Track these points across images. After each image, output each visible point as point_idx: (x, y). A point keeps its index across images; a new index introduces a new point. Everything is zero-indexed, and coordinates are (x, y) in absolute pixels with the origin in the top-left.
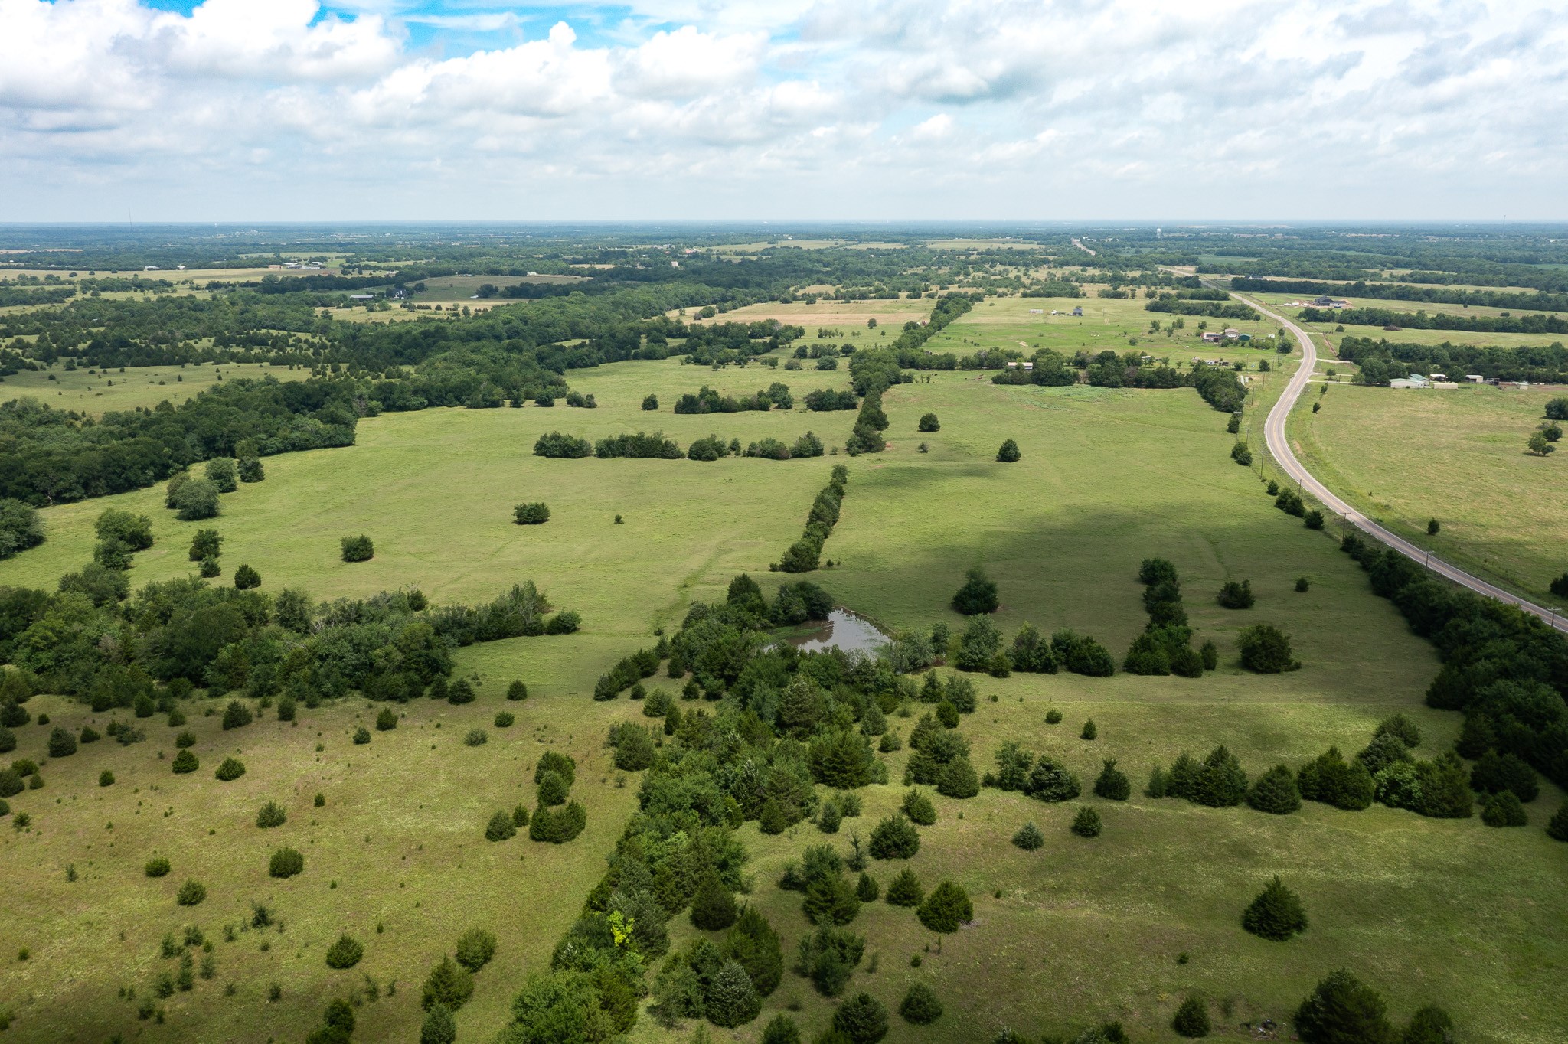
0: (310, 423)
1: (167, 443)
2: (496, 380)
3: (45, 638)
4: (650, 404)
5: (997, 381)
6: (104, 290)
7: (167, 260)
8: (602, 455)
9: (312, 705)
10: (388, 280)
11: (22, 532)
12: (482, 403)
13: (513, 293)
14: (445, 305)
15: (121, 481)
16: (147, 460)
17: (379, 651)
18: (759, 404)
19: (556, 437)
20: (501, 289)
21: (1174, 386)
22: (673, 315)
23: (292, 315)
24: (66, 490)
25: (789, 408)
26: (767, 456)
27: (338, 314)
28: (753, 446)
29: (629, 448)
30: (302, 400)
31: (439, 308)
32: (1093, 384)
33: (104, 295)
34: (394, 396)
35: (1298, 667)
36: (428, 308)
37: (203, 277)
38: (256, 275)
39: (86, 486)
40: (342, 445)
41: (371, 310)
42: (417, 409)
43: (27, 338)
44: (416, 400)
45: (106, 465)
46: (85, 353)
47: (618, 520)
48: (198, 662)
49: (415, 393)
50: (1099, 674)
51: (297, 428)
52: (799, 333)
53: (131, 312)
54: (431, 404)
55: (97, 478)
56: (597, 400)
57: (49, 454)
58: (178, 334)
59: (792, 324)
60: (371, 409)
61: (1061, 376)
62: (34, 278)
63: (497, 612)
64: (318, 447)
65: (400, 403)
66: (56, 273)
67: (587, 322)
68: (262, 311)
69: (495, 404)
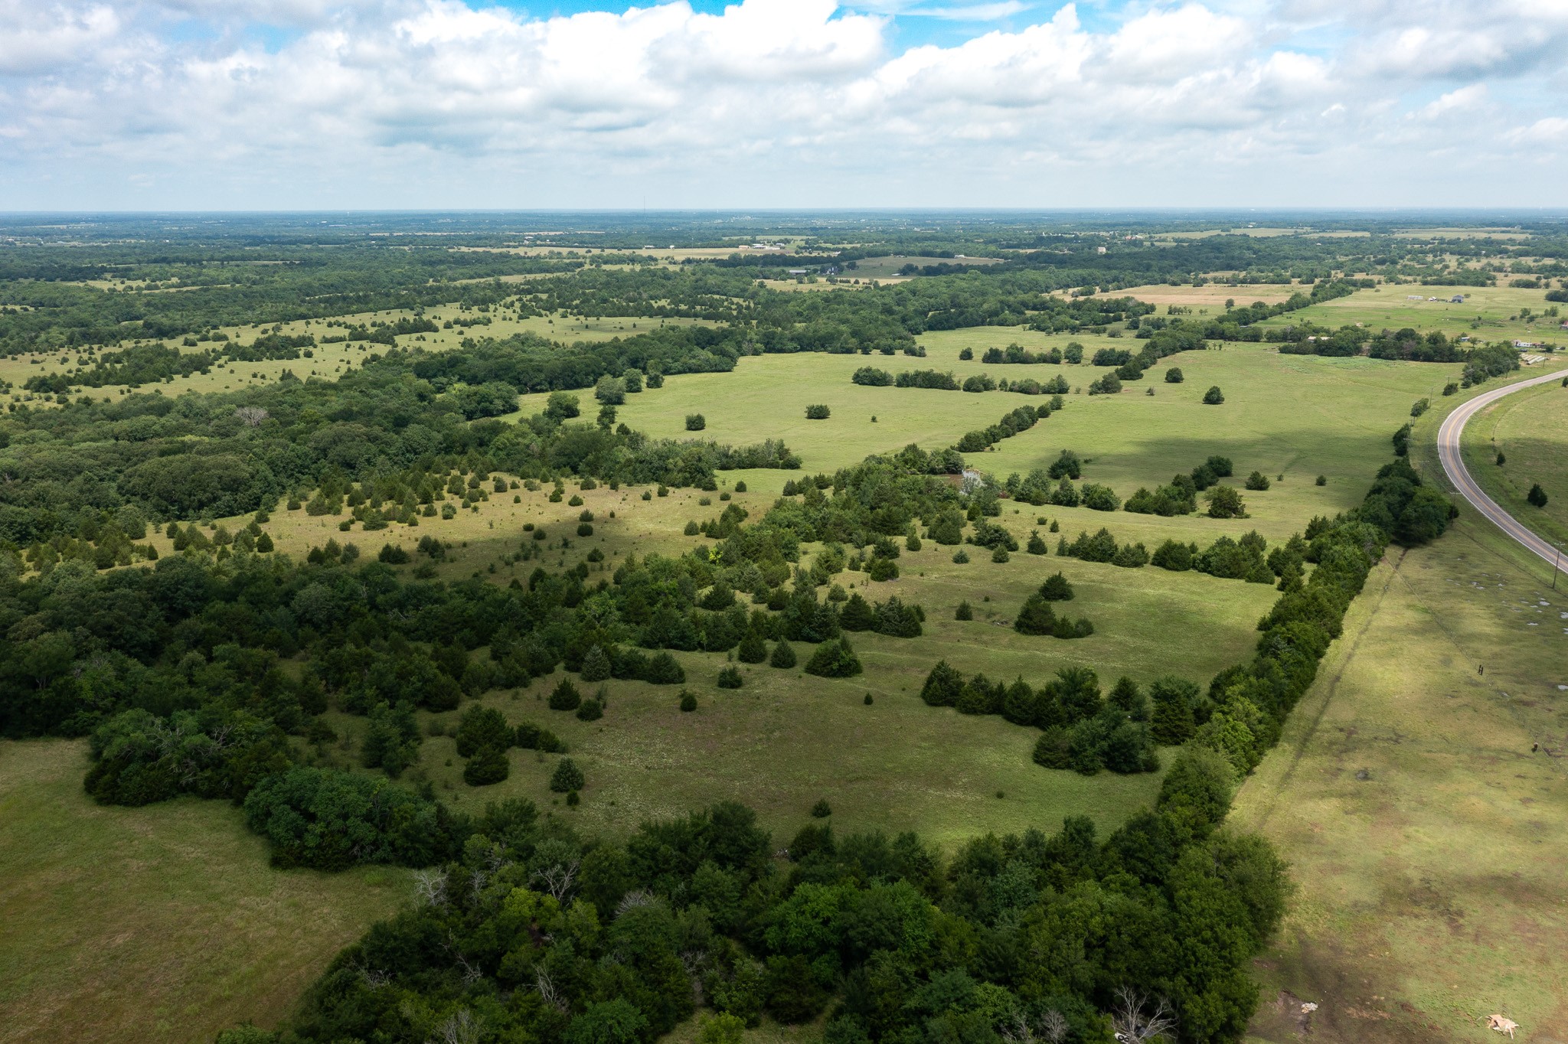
0: (706, 354)
1: (605, 359)
2: (854, 334)
3: (504, 444)
4: (967, 355)
5: (1283, 351)
6: (606, 263)
7: (661, 242)
8: (899, 385)
9: (630, 485)
10: (829, 259)
11: (507, 402)
12: (840, 350)
13: (930, 271)
14: (861, 281)
15: (572, 382)
16: (590, 370)
17: (671, 460)
18: (1053, 359)
19: (868, 370)
20: (920, 268)
21: (1451, 361)
22: (1058, 294)
23: (734, 284)
24: (538, 384)
25: (1079, 362)
26: (1021, 392)
27: (770, 283)
28: (1014, 383)
29: (919, 380)
30: (706, 340)
31: (857, 282)
32: (1372, 356)
33: (605, 267)
34: (775, 341)
35: (1247, 517)
36: (849, 282)
37: (681, 254)
38: (725, 253)
39: (551, 383)
40: (724, 371)
41: (801, 282)
42: (791, 352)
43: (540, 295)
44: (791, 345)
45: (564, 370)
46: (577, 307)
47: (874, 419)
48: (576, 460)
49: (792, 339)
50: (1102, 509)
51: (694, 357)
52: (1151, 309)
53: (617, 279)
54: (803, 349)
55: (557, 378)
56: (927, 352)
57: (531, 360)
58: (645, 296)
59: (1147, 302)
60: (755, 350)
61: (1340, 348)
62: (559, 253)
63: (752, 452)
64: (707, 371)
65: (779, 346)
66: (575, 250)
67: (967, 295)
68: (711, 280)
69: (849, 351)
